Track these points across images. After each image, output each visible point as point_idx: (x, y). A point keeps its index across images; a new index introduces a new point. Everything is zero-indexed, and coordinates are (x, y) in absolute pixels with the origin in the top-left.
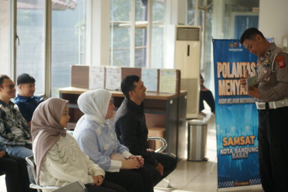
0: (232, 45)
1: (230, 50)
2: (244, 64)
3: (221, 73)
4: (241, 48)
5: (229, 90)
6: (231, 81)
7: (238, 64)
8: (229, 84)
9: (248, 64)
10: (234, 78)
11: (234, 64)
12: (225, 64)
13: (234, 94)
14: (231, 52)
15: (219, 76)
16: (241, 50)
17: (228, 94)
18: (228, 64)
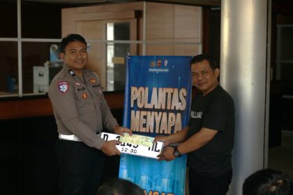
0: (154, 63)
1: (150, 70)
2: (170, 90)
3: (136, 101)
4: (167, 67)
5: (145, 126)
6: (149, 113)
7: (160, 89)
8: (145, 117)
9: (176, 90)
10: (153, 110)
11: (155, 90)
12: (141, 89)
13: (152, 131)
14: (152, 73)
15: (132, 106)
16: (166, 70)
17: (143, 130)
18: (147, 89)
